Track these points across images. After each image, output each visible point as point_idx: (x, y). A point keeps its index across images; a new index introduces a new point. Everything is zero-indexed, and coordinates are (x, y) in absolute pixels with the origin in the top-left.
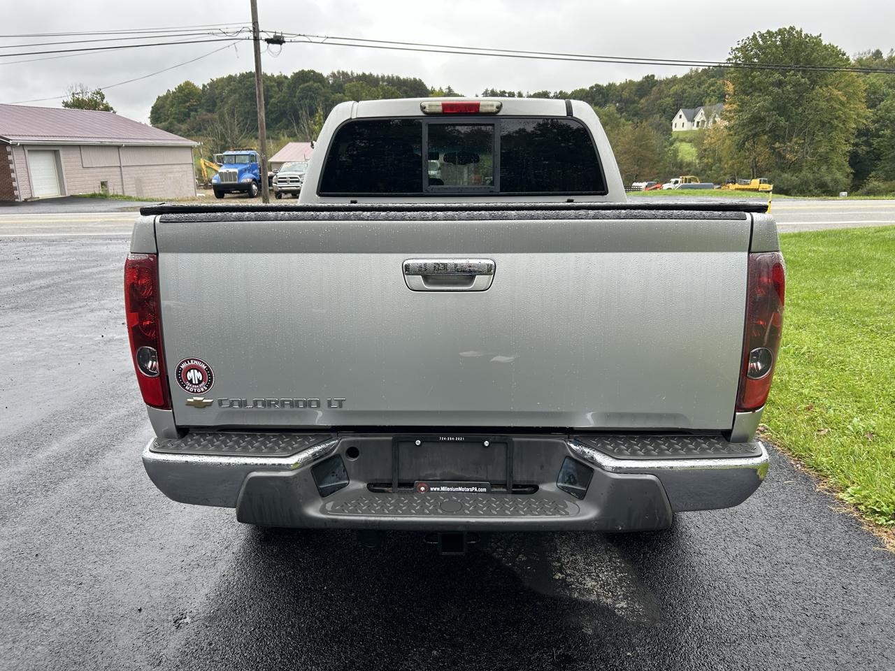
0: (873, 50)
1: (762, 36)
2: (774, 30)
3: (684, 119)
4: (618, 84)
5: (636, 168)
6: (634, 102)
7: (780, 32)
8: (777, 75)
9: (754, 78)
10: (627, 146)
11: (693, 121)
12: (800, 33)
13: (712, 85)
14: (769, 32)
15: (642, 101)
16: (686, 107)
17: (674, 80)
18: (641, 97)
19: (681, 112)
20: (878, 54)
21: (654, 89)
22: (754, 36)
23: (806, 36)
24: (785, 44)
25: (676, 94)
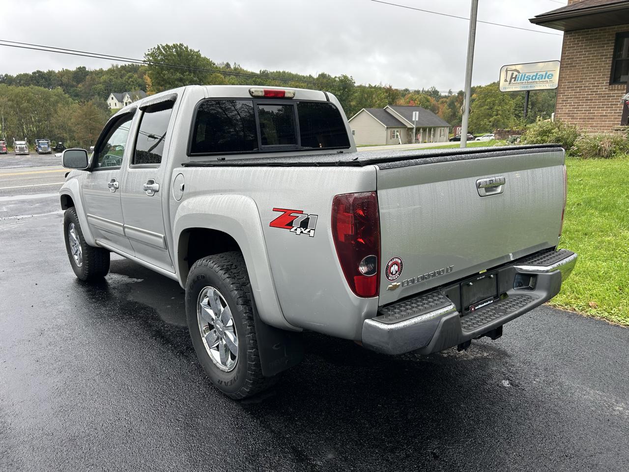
0: (225, 63)
1: (163, 48)
2: (171, 44)
3: (115, 100)
4: (57, 72)
5: (91, 135)
6: (73, 86)
7: (175, 46)
8: (178, 74)
9: (164, 75)
10: (80, 119)
11: (122, 102)
12: (187, 48)
13: (130, 77)
14: (167, 45)
15: (80, 86)
16: (115, 92)
17: (101, 72)
18: (78, 82)
19: (112, 95)
20: (228, 65)
21: (88, 77)
22: (158, 47)
23: (191, 50)
24: (179, 54)
25: (105, 82)
